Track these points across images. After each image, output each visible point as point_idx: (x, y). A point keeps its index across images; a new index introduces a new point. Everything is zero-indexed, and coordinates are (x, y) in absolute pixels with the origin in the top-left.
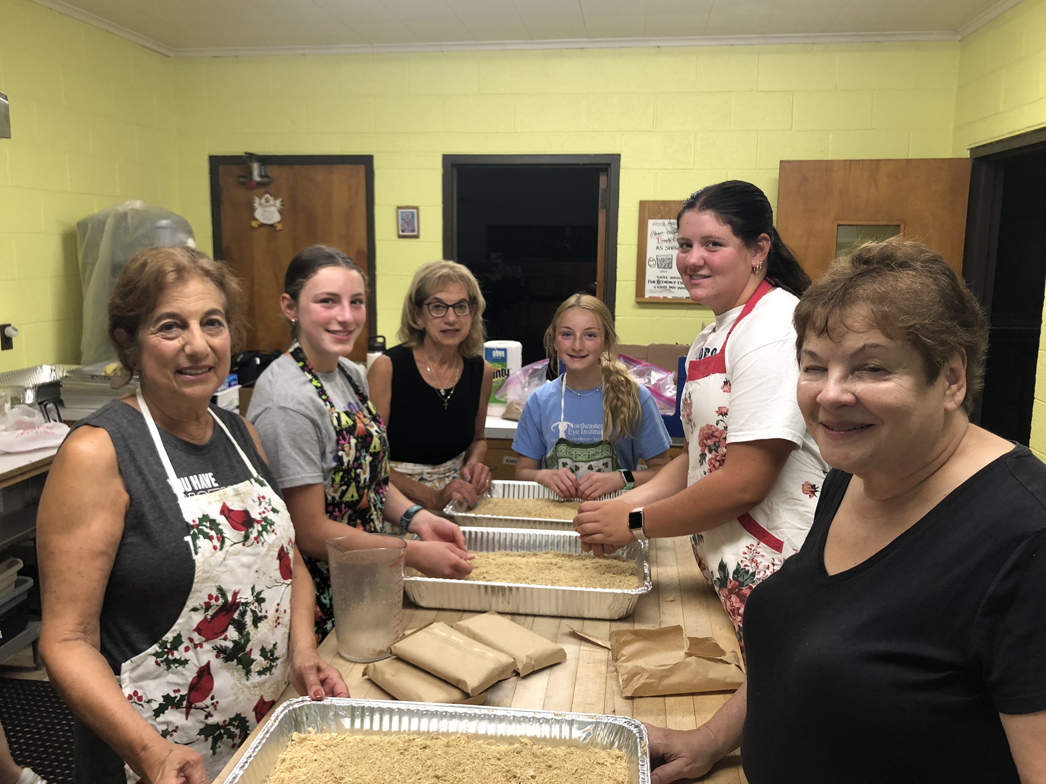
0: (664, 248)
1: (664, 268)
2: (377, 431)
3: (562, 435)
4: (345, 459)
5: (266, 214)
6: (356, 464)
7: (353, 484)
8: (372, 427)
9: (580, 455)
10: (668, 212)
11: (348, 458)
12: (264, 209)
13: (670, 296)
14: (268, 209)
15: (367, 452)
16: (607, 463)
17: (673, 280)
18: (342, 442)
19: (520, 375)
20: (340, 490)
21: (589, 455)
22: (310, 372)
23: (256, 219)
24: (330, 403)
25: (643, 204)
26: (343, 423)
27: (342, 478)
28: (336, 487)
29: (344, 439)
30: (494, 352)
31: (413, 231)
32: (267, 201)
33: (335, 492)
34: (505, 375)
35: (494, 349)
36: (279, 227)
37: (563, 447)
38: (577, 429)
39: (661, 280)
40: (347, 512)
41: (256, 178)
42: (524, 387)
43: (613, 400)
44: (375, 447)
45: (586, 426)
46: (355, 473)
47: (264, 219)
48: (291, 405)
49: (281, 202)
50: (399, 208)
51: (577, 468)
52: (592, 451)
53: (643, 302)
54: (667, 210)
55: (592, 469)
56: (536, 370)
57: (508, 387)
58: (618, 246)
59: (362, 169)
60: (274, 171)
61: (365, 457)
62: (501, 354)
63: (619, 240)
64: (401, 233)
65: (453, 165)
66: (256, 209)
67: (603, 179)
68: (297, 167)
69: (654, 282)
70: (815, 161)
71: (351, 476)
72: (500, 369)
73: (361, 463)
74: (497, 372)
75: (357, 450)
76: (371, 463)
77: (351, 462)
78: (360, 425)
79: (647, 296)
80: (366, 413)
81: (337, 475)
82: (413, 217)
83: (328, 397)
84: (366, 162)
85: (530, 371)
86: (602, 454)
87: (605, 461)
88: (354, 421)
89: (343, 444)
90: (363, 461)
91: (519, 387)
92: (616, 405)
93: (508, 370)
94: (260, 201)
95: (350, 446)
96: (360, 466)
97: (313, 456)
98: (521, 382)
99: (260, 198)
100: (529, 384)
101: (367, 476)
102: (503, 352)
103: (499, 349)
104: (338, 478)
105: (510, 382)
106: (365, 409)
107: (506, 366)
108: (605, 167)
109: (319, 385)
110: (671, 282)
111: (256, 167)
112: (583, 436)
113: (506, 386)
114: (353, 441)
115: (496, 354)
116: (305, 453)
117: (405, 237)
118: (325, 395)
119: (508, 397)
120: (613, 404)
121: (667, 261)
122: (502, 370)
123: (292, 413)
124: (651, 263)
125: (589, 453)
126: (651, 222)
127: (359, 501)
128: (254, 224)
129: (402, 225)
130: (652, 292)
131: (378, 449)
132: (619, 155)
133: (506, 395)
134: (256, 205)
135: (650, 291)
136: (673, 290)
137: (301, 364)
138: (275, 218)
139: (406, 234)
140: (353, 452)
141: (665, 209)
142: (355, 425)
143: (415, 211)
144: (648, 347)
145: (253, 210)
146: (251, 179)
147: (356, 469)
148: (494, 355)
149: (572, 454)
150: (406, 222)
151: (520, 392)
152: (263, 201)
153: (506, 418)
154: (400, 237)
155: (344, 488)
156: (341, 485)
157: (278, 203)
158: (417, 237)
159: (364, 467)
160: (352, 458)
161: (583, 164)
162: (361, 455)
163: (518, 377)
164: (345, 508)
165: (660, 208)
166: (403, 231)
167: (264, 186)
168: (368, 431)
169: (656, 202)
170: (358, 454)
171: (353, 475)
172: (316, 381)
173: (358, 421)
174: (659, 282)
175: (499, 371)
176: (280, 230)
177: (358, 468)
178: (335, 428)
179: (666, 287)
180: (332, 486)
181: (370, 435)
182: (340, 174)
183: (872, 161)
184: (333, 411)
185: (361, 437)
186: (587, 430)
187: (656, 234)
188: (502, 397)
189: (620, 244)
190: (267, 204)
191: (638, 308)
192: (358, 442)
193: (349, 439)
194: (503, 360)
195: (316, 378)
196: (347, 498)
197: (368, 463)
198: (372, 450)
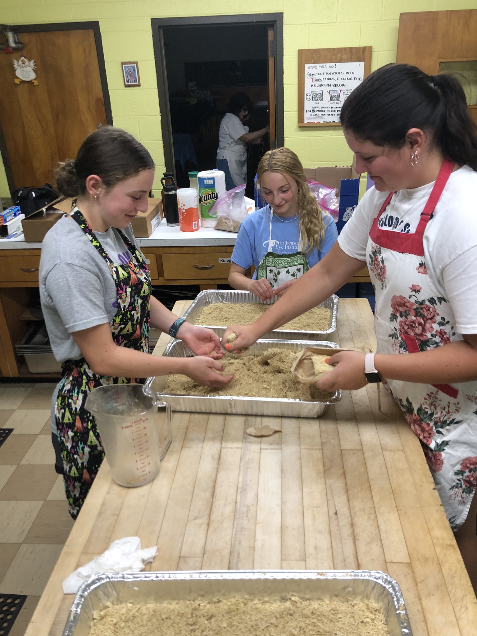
0: (317, 85)
1: (317, 100)
2: (145, 278)
3: (270, 250)
4: (122, 305)
5: (24, 73)
6: (131, 308)
7: (130, 323)
8: (141, 275)
9: (281, 263)
10: (319, 57)
11: (125, 304)
12: (22, 69)
13: (321, 121)
14: (25, 69)
15: (138, 296)
16: (300, 269)
17: (323, 109)
18: (121, 292)
19: (226, 197)
20: (119, 328)
21: (288, 262)
22: (90, 233)
23: (18, 78)
24: (109, 259)
25: (301, 53)
26: (121, 276)
27: (122, 320)
28: (116, 325)
29: (122, 289)
30: (205, 181)
31: (135, 81)
32: (24, 63)
33: (115, 329)
34: (215, 197)
35: (205, 179)
36: (36, 83)
37: (270, 259)
38: (282, 245)
39: (315, 109)
40: (123, 341)
41: (13, 45)
42: (229, 206)
43: (308, 224)
44: (144, 292)
45: (288, 243)
46: (130, 314)
47: (23, 77)
48: (77, 261)
49: (34, 62)
50: (123, 64)
51: (279, 273)
52: (290, 259)
53: (303, 126)
54: (318, 56)
55: (289, 273)
56: (238, 193)
57: (217, 207)
58: (284, 85)
59: (91, 33)
60: (25, 38)
61: (138, 300)
62: (211, 182)
63: (285, 82)
64: (126, 83)
65: (159, 27)
66: (16, 69)
67: (270, 33)
68: (42, 34)
69: (310, 111)
70: (426, 12)
71: (128, 317)
72: (211, 193)
73: (135, 306)
74: (208, 195)
75: (131, 297)
76: (141, 304)
77: (127, 307)
78: (133, 276)
79: (306, 121)
80: (134, 261)
81: (117, 317)
82: (134, 70)
83: (106, 254)
84: (94, 26)
85: (233, 194)
86: (297, 262)
87: (298, 267)
88: (129, 273)
89: (122, 294)
90: (136, 304)
91: (225, 206)
92: (310, 227)
93: (217, 193)
94: (18, 63)
95: (126, 295)
96: (134, 309)
97: (98, 303)
98: (227, 203)
99: (18, 61)
100: (233, 203)
101: (139, 315)
102: (212, 180)
103: (209, 179)
104: (118, 320)
105: (219, 202)
106: (133, 258)
107: (215, 191)
108: (272, 23)
109: (98, 244)
110: (322, 111)
111: (10, 35)
112: (287, 250)
113: (216, 206)
114: (129, 290)
115: (207, 182)
116: (91, 301)
117: (129, 86)
118: (105, 253)
119: (218, 214)
120: (308, 227)
121: (319, 96)
122: (212, 193)
123: (78, 268)
124: (308, 97)
125: (288, 261)
126: (307, 66)
127: (132, 334)
128: (17, 81)
129: (127, 77)
130: (309, 119)
131: (146, 293)
132: (282, 14)
133: (216, 213)
134: (16, 66)
135: (308, 118)
136: (324, 116)
137: (83, 226)
138: (32, 76)
139: (130, 83)
140: (128, 300)
141: (317, 56)
142: (129, 277)
143: (135, 65)
144: (316, 170)
145: (14, 70)
146: (8, 46)
147: (130, 312)
148: (205, 183)
149: (277, 263)
150: (129, 74)
151: (226, 210)
152: (20, 63)
153: (218, 229)
154: (126, 86)
155: (122, 326)
156: (120, 325)
157: (32, 63)
158: (139, 85)
159: (137, 309)
160: (127, 304)
161: (256, 22)
162: (135, 300)
163: (224, 199)
164: (122, 339)
165: (313, 55)
166: (128, 82)
167: (20, 50)
168: (139, 279)
169: (309, 50)
170: (132, 300)
171: (129, 316)
172: (95, 241)
173: (131, 273)
174: (313, 111)
175: (210, 194)
176: (37, 85)
177: (132, 310)
178: (115, 281)
179: (319, 115)
180: (113, 325)
181: (141, 283)
182: (76, 36)
183: (466, 10)
184: (113, 266)
185: (134, 285)
186: (289, 246)
187: (310, 75)
188: (214, 214)
189: (285, 84)
190: (24, 65)
191: (300, 131)
192: (132, 290)
193: (126, 288)
194: (212, 186)
195: (96, 239)
196: (125, 332)
197: (139, 304)
198: (142, 294)
